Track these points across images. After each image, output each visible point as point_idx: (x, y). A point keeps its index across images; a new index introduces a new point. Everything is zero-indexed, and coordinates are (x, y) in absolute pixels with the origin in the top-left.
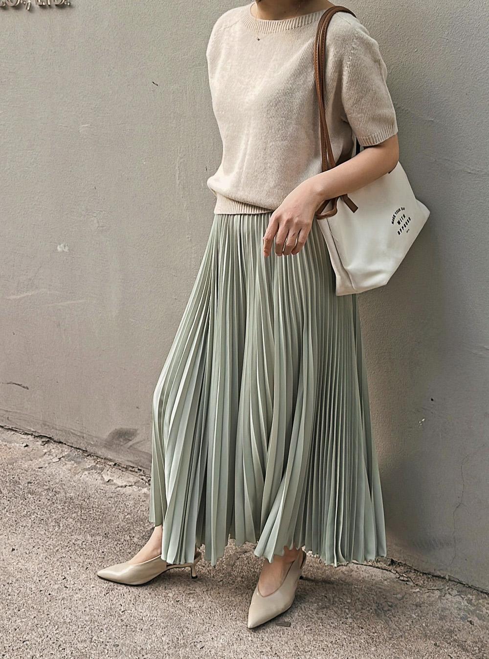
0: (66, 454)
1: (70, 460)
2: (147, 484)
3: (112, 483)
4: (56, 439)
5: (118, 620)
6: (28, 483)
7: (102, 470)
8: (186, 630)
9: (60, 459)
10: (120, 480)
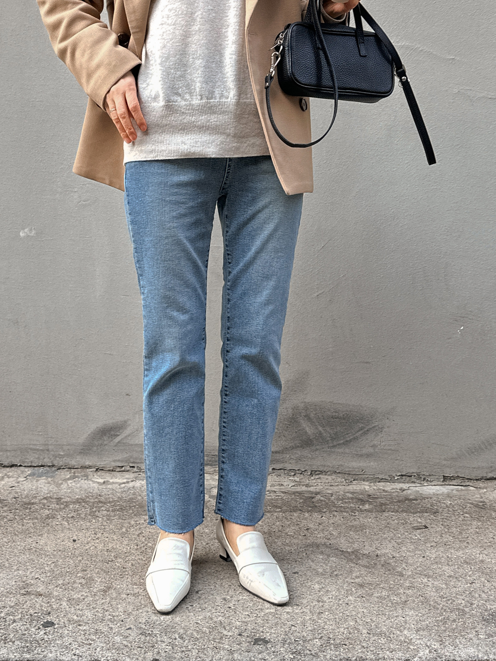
0: (29, 472)
1: (40, 476)
3: (109, 483)
4: (5, 464)
7: (86, 476)
9: (25, 478)
10: (115, 479)
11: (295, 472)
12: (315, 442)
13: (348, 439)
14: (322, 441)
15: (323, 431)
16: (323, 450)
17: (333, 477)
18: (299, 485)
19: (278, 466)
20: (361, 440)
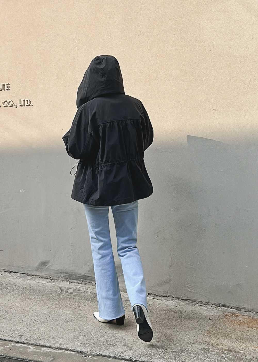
0: (19, 276)
1: (21, 277)
2: (54, 282)
3: (40, 282)
4: (14, 271)
5: (54, 314)
6: (7, 284)
7: (35, 279)
8: (80, 314)
9: (17, 277)
10: (43, 281)
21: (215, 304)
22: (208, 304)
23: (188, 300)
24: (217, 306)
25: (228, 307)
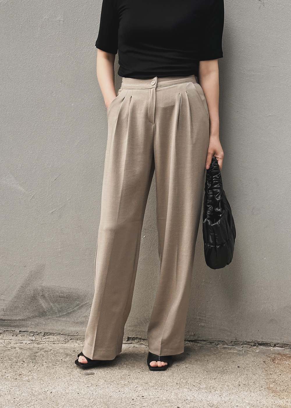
11: (34, 333)
12: (48, 313)
13: (69, 312)
14: (52, 313)
15: (53, 306)
16: (53, 318)
17: (58, 337)
18: (33, 343)
19: (23, 329)
20: (77, 312)
21: (248, 343)
22: (236, 343)
23: (199, 340)
24: (252, 346)
25: (268, 345)
